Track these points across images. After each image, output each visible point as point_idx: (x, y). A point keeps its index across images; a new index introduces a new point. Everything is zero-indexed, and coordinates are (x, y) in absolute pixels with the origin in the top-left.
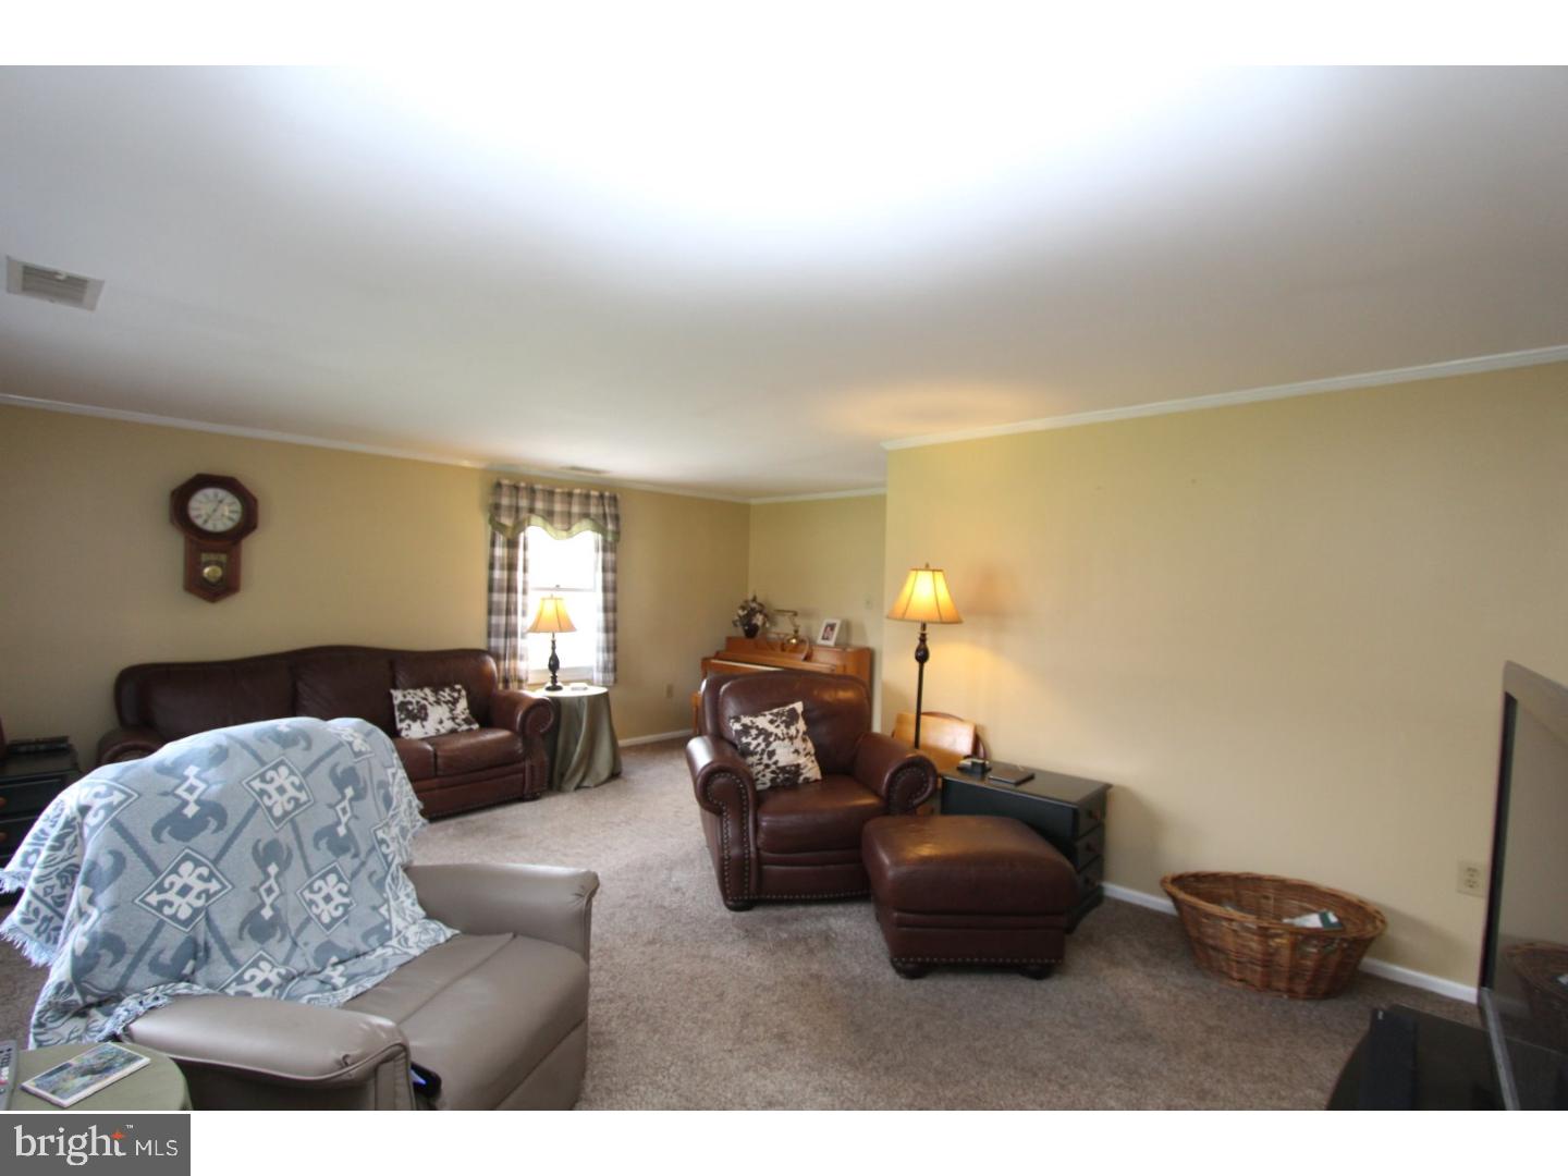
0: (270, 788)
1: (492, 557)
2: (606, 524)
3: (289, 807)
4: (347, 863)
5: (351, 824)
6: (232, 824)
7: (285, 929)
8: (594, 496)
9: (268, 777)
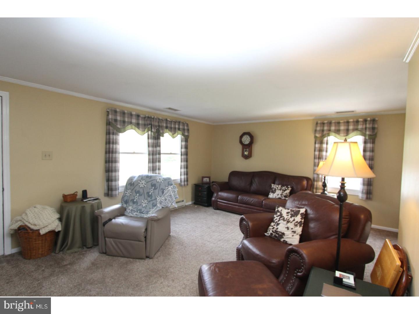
0: (141, 183)
1: (315, 148)
2: (366, 132)
3: (143, 187)
4: (149, 199)
5: (152, 193)
6: (134, 186)
7: (137, 204)
8: (361, 121)
9: (141, 181)
